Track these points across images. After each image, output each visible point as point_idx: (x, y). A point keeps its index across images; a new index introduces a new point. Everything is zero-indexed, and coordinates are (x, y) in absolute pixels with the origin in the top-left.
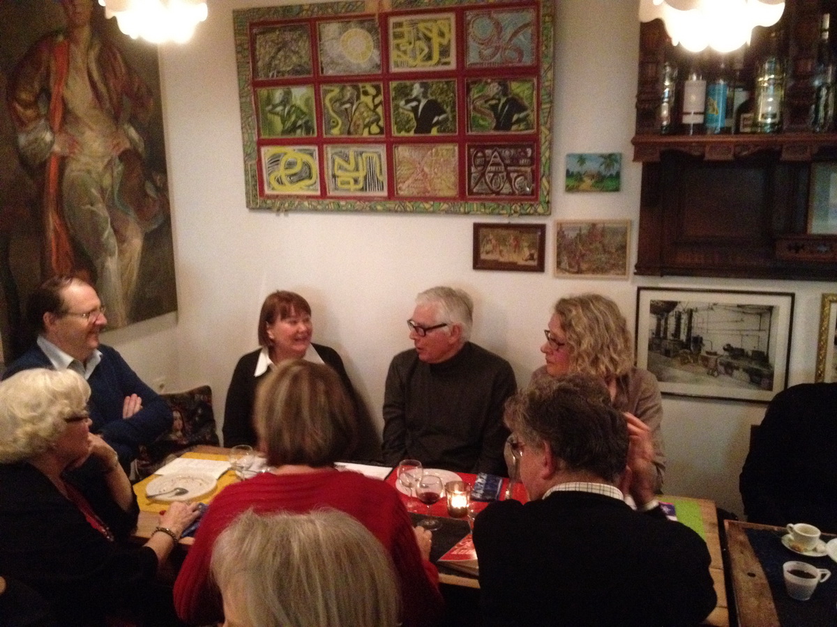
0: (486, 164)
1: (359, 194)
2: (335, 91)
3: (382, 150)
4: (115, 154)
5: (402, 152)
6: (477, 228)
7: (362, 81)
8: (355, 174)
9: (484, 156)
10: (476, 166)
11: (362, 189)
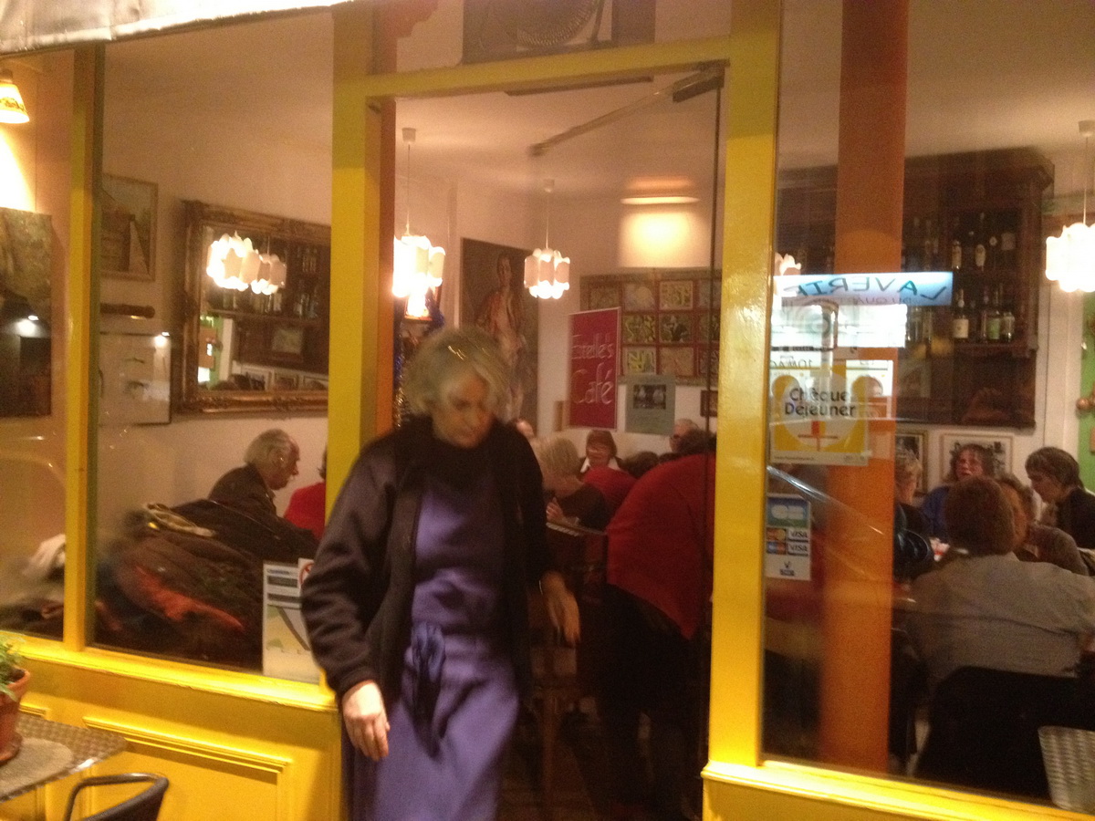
3: (654, 350)
4: (515, 350)
5: (665, 352)
6: (703, 393)
7: (645, 314)
8: (640, 363)
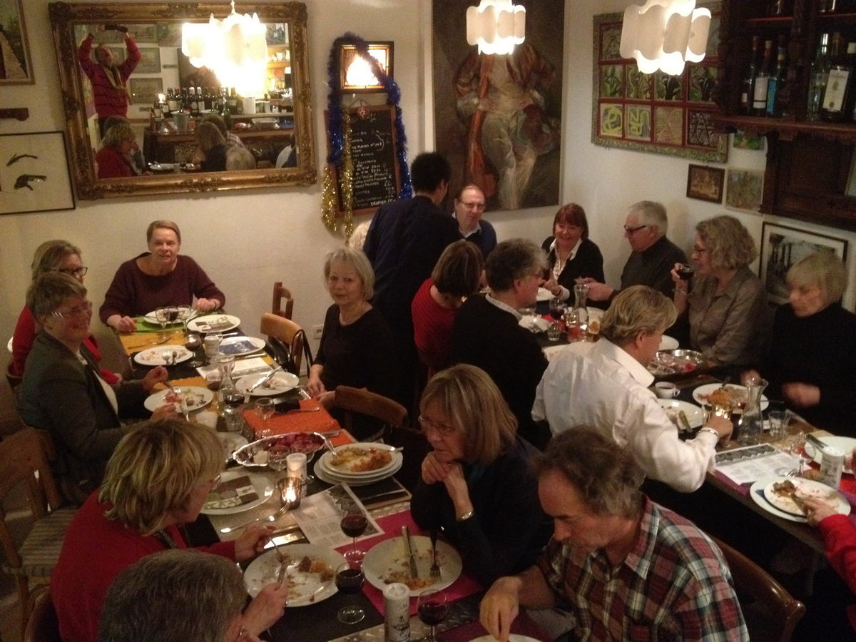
0: (696, 123)
1: (640, 138)
2: (633, 69)
3: (647, 109)
4: (521, 108)
5: (660, 112)
6: (691, 167)
8: (639, 125)
9: (696, 118)
10: (693, 124)
11: (641, 135)
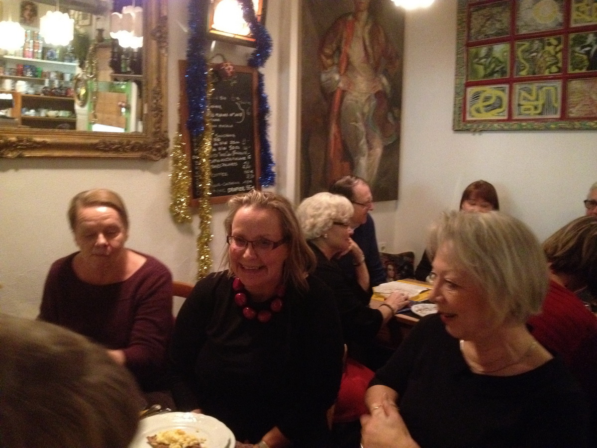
2: (526, 44)
3: (558, 84)
4: (373, 92)
5: (575, 85)
7: (547, 36)
8: (536, 103)
11: (540, 113)
